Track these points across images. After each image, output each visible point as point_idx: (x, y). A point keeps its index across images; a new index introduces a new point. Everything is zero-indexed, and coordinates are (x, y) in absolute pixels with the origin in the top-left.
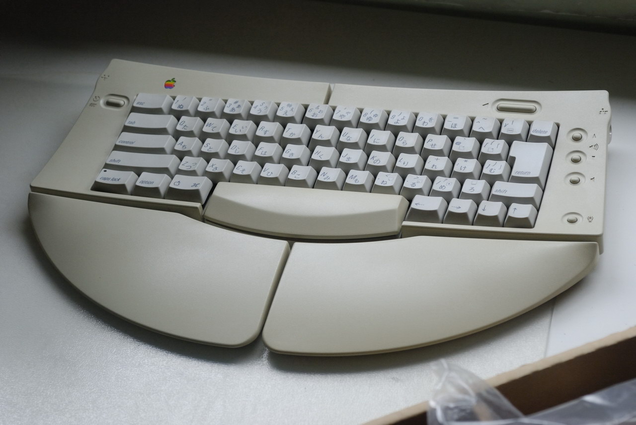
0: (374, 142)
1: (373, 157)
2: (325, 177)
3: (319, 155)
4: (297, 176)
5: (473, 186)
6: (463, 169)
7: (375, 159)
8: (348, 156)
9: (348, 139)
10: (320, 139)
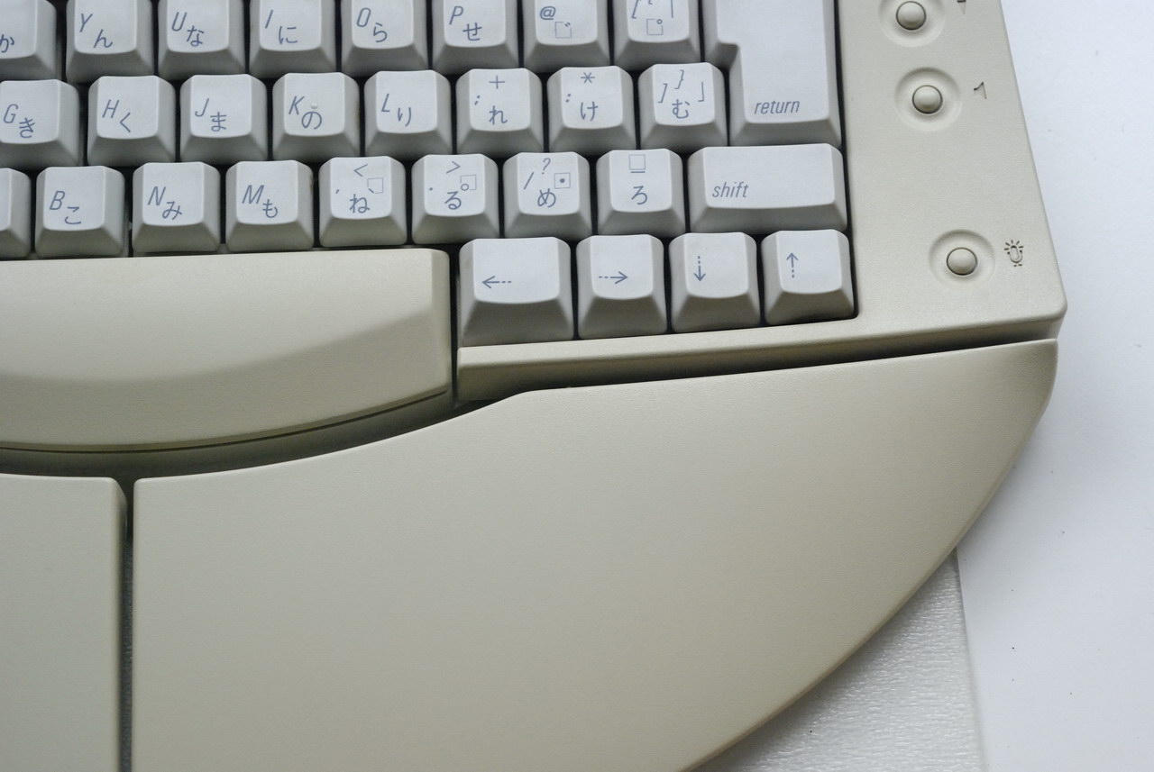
0: (281, 41)
1: (294, 104)
2: (164, 206)
3: (119, 115)
4: (73, 217)
5: (638, 180)
6: (589, 113)
7: (303, 108)
8: (211, 111)
9: (194, 37)
10: (101, 50)
